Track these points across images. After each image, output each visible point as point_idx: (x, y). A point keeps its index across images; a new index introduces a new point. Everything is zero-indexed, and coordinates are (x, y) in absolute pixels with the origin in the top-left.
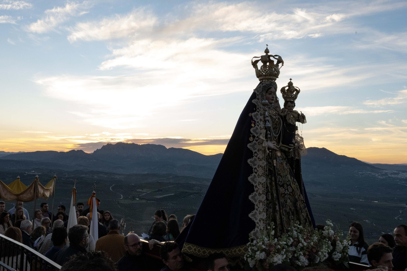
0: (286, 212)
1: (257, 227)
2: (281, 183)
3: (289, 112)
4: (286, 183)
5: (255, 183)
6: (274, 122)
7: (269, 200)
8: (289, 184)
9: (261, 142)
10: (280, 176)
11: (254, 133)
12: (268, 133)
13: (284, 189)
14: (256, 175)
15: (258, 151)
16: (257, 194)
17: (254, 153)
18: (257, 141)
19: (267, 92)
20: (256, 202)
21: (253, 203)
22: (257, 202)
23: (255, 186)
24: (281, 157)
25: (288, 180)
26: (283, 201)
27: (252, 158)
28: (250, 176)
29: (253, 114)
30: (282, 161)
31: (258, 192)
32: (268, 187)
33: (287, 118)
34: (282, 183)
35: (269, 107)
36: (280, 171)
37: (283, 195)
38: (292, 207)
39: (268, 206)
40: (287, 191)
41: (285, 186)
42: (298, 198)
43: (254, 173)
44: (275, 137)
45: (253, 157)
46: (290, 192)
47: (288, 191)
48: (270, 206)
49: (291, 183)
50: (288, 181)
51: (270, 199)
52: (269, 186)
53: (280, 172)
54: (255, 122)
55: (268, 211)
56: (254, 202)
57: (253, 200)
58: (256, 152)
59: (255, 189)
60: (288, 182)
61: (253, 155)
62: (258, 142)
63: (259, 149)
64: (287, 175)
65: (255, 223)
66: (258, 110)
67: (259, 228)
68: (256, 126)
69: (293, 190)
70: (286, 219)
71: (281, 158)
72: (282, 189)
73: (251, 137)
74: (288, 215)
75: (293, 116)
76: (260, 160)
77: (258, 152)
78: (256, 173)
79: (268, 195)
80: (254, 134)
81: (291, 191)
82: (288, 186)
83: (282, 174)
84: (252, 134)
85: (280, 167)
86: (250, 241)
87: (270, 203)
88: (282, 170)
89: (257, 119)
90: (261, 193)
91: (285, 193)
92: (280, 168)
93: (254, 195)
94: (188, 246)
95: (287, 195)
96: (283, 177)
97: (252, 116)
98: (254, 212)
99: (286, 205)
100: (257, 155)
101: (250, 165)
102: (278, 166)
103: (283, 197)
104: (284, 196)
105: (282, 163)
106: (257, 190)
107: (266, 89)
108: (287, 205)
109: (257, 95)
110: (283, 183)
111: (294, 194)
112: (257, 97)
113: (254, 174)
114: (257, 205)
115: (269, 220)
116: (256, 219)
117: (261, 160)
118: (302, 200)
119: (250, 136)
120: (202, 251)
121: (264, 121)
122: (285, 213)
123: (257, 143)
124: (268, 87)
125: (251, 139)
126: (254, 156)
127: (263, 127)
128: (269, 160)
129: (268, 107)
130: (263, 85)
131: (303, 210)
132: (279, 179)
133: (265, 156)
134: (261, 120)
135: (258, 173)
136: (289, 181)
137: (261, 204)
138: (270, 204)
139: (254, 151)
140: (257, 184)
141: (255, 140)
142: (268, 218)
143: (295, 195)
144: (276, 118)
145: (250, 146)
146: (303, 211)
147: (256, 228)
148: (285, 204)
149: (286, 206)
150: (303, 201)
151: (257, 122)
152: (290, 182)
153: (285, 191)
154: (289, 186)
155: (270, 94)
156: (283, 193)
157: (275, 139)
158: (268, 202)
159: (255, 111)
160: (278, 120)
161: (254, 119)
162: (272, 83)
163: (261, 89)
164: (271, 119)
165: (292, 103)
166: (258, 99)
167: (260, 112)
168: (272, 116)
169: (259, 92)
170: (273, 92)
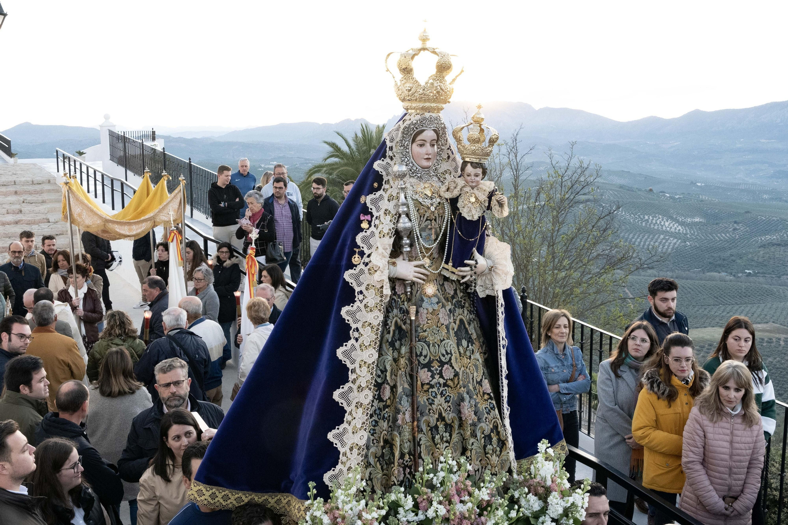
0: (429, 426)
1: (342, 463)
2: (424, 360)
3: (468, 189)
4: (437, 360)
5: (353, 362)
6: (424, 215)
7: (383, 401)
8: (447, 360)
9: (375, 269)
10: (424, 342)
11: (363, 245)
12: (404, 242)
13: (430, 374)
14: (357, 345)
15: (367, 289)
16: (355, 387)
17: (356, 294)
18: (366, 266)
19: (413, 141)
20: (349, 405)
21: (343, 407)
22: (353, 406)
23: (352, 370)
24: (435, 296)
25: (446, 351)
26: (424, 401)
27: (351, 304)
28: (342, 346)
29: (370, 197)
30: (436, 306)
31: (357, 383)
32: (386, 371)
33: (459, 205)
34: (427, 360)
35: (418, 177)
36: (425, 331)
37: (426, 387)
38: (449, 414)
39: (380, 414)
40: (437, 377)
41: (436, 365)
42: (475, 388)
43: (352, 339)
44: (427, 250)
45: (354, 302)
46: (447, 380)
47: (442, 376)
48: (384, 416)
49: (453, 358)
50: (445, 354)
51: (385, 399)
52: (388, 368)
53: (426, 334)
54: (372, 216)
55: (378, 425)
56: (345, 405)
57: (343, 401)
58: (361, 292)
59: (350, 376)
60: (443, 355)
61: (355, 297)
62: (368, 267)
63: (368, 285)
64: (444, 340)
65: (339, 452)
66: (385, 186)
67: (348, 465)
68: (373, 229)
69: (456, 374)
70: (428, 441)
71: (435, 300)
72: (425, 372)
73: (357, 256)
74: (432, 434)
75: (476, 198)
76: (368, 309)
77: (365, 292)
78: (357, 340)
79: (383, 390)
80: (363, 248)
81: (452, 377)
82: (442, 364)
83: (430, 339)
84: (359, 247)
85: (429, 322)
86: (312, 498)
87: (386, 407)
88: (433, 329)
89: (378, 210)
90: (363, 386)
91: (431, 383)
92: (427, 323)
93: (346, 389)
94: (198, 488)
95: (438, 385)
96: (431, 345)
97: (365, 203)
98: (342, 427)
99: (430, 409)
100: (364, 299)
101: (347, 322)
102: (424, 319)
103: (425, 391)
104: (429, 389)
105: (434, 312)
106: (355, 380)
107: (411, 134)
108: (431, 411)
109: (388, 149)
110: (430, 358)
111: (456, 383)
112: (389, 153)
113: (352, 341)
114: (351, 413)
115: (377, 446)
116: (343, 444)
117: (371, 311)
118: (484, 393)
119: (355, 253)
120: (233, 498)
121: (396, 215)
122: (427, 429)
123: (366, 269)
124: (417, 128)
125: (356, 259)
126: (356, 301)
127: (390, 230)
128: (404, 304)
129: (416, 175)
130: (405, 124)
131: (486, 415)
132: (422, 349)
133: (381, 301)
134: (387, 212)
135: (360, 341)
136: (447, 353)
137: (360, 410)
138: (384, 410)
139: (357, 289)
140: (357, 365)
141: (362, 264)
142: (375, 441)
143: (458, 386)
144: (432, 205)
145: (351, 275)
146: (484, 418)
147: (340, 464)
148: (428, 408)
149: (429, 412)
150: (489, 394)
151: (376, 218)
152: (449, 355)
153: (431, 379)
154: (446, 366)
155: (421, 145)
156: (427, 381)
157: (427, 253)
158: (381, 405)
159: (379, 189)
160: (435, 208)
161: (371, 209)
162: (425, 119)
163: (400, 135)
164: (417, 209)
165: (475, 167)
166: (392, 159)
167: (389, 192)
168: (421, 200)
169: (395, 142)
170: (429, 141)
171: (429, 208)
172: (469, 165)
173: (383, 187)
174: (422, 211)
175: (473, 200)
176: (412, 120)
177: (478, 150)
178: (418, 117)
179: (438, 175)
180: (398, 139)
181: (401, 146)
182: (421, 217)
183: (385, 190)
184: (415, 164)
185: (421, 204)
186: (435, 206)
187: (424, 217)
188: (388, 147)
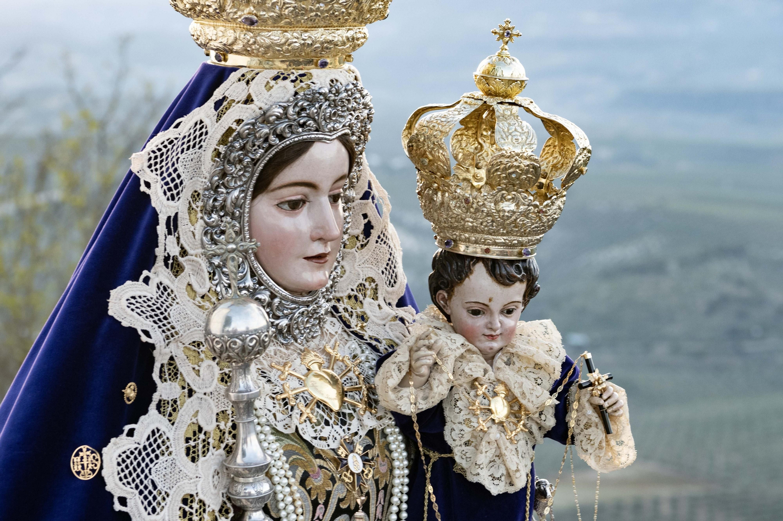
3: (476, 367)
6: (329, 494)
19: (261, 186)
29: (113, 451)
33: (453, 435)
35: (281, 330)
66: (165, 390)
89: (151, 501)
107: (255, 162)
109: (161, 229)
112: (166, 246)
121: (223, 513)
124: (281, 137)
130: (228, 122)
134: (191, 509)
144: (350, 447)
155: (295, 205)
159: (140, 408)
160: (365, 459)
161: (123, 501)
162: (314, 98)
163: (208, 166)
164: (300, 472)
165: (505, 280)
166: (176, 268)
167: (185, 416)
168: (308, 434)
169: (186, 195)
170: (326, 185)
171: (341, 462)
172: (480, 270)
173: (156, 397)
174: (317, 481)
175: (500, 408)
176: (258, 103)
177: (525, 214)
178: (285, 91)
179: (341, 306)
180: (201, 184)
181: (214, 209)
182: (315, 504)
183: (169, 409)
184: (266, 277)
185: (311, 447)
186: (359, 448)
187: (326, 504)
188: (162, 219)
